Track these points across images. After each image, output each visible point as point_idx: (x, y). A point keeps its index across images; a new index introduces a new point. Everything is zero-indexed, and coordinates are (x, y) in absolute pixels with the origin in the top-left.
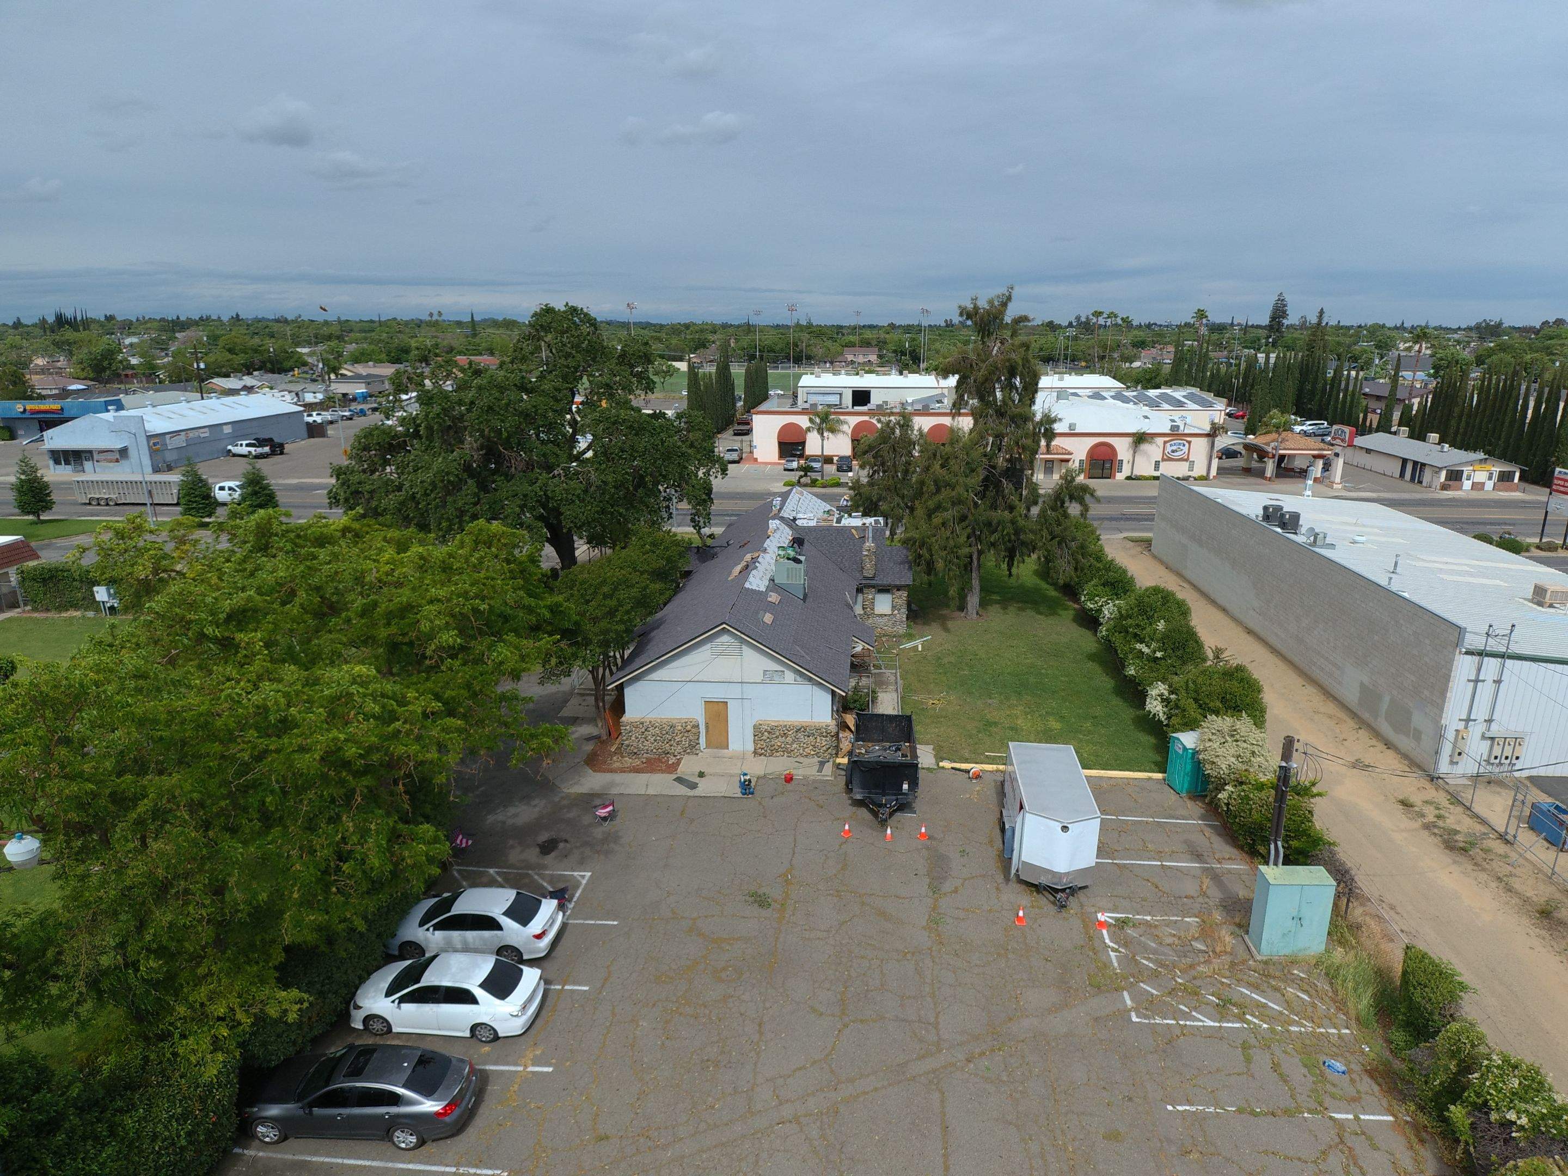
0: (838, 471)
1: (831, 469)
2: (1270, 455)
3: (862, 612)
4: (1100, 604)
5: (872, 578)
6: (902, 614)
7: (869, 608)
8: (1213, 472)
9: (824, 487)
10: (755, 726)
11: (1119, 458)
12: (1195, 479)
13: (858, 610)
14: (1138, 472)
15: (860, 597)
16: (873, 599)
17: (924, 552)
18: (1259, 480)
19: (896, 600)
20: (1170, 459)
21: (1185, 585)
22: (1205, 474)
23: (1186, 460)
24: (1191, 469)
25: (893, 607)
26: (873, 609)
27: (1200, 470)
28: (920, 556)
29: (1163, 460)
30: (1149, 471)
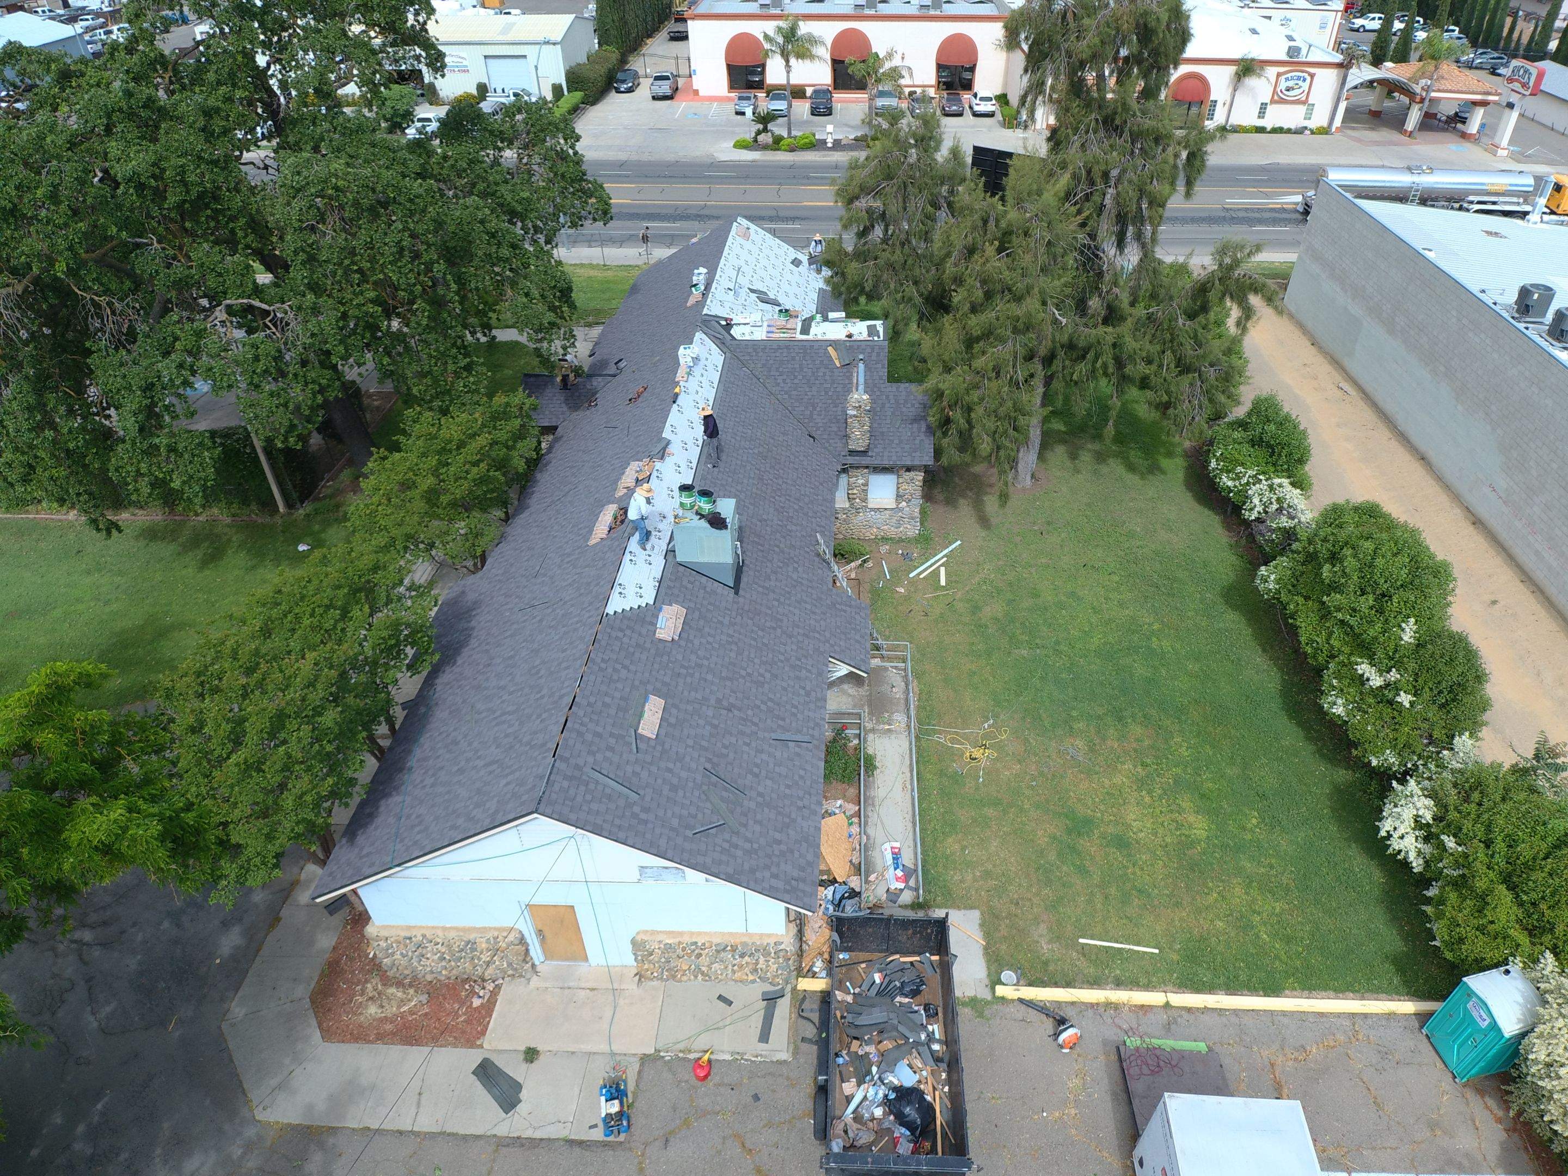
0: (813, 114)
1: (802, 108)
2: (1418, 99)
3: (847, 505)
4: (1244, 481)
5: (864, 453)
6: (914, 508)
7: (858, 499)
8: (1338, 122)
9: (792, 150)
10: (634, 942)
11: (1212, 98)
12: (1313, 132)
13: (841, 501)
14: (1235, 120)
15: (844, 479)
16: (866, 484)
17: (957, 415)
18: (1395, 136)
19: (905, 486)
20: (1282, 101)
21: (1346, 386)
22: (1325, 125)
23: (1304, 103)
24: (1308, 117)
25: (899, 497)
26: (865, 500)
27: (1319, 119)
28: (947, 421)
29: (1273, 101)
30: (1251, 119)
